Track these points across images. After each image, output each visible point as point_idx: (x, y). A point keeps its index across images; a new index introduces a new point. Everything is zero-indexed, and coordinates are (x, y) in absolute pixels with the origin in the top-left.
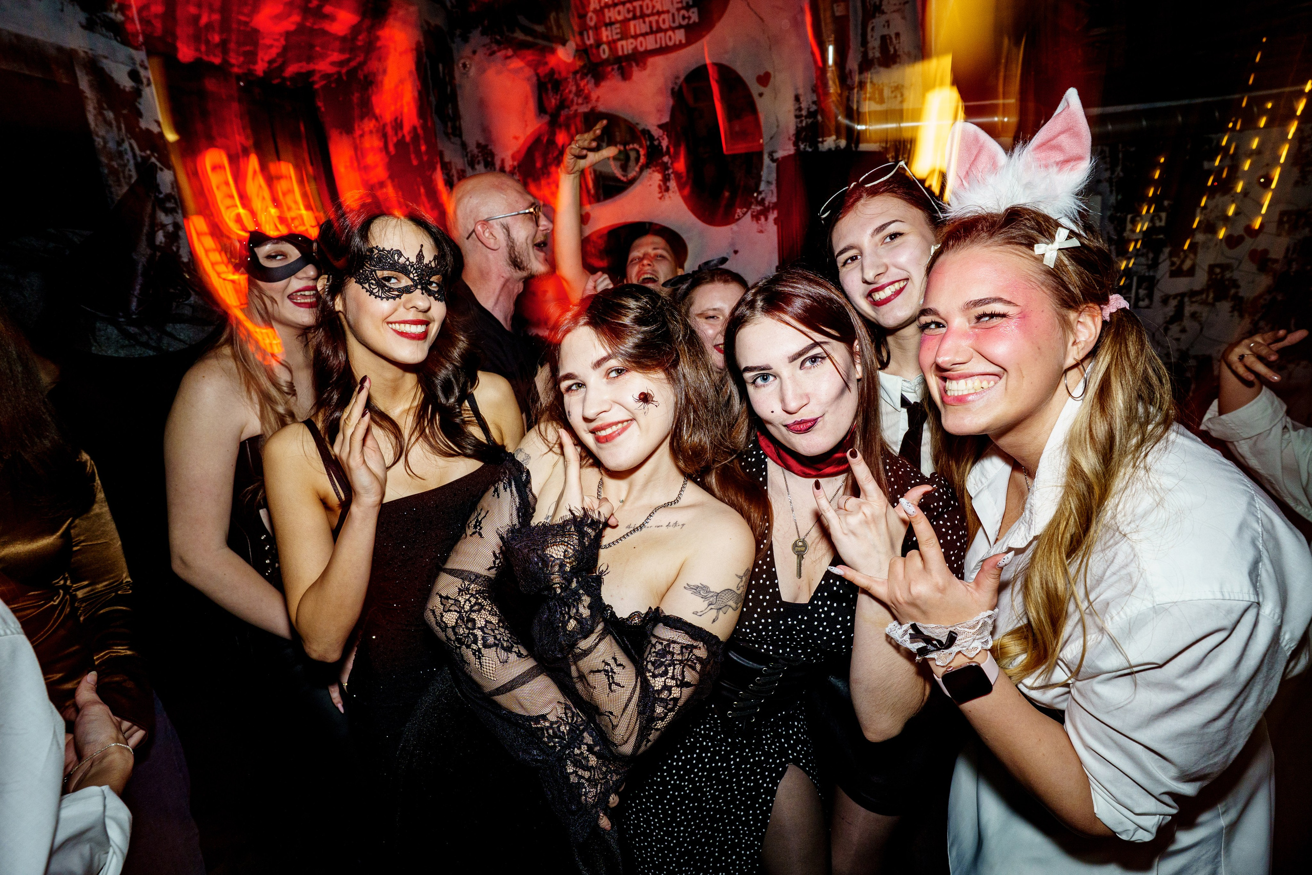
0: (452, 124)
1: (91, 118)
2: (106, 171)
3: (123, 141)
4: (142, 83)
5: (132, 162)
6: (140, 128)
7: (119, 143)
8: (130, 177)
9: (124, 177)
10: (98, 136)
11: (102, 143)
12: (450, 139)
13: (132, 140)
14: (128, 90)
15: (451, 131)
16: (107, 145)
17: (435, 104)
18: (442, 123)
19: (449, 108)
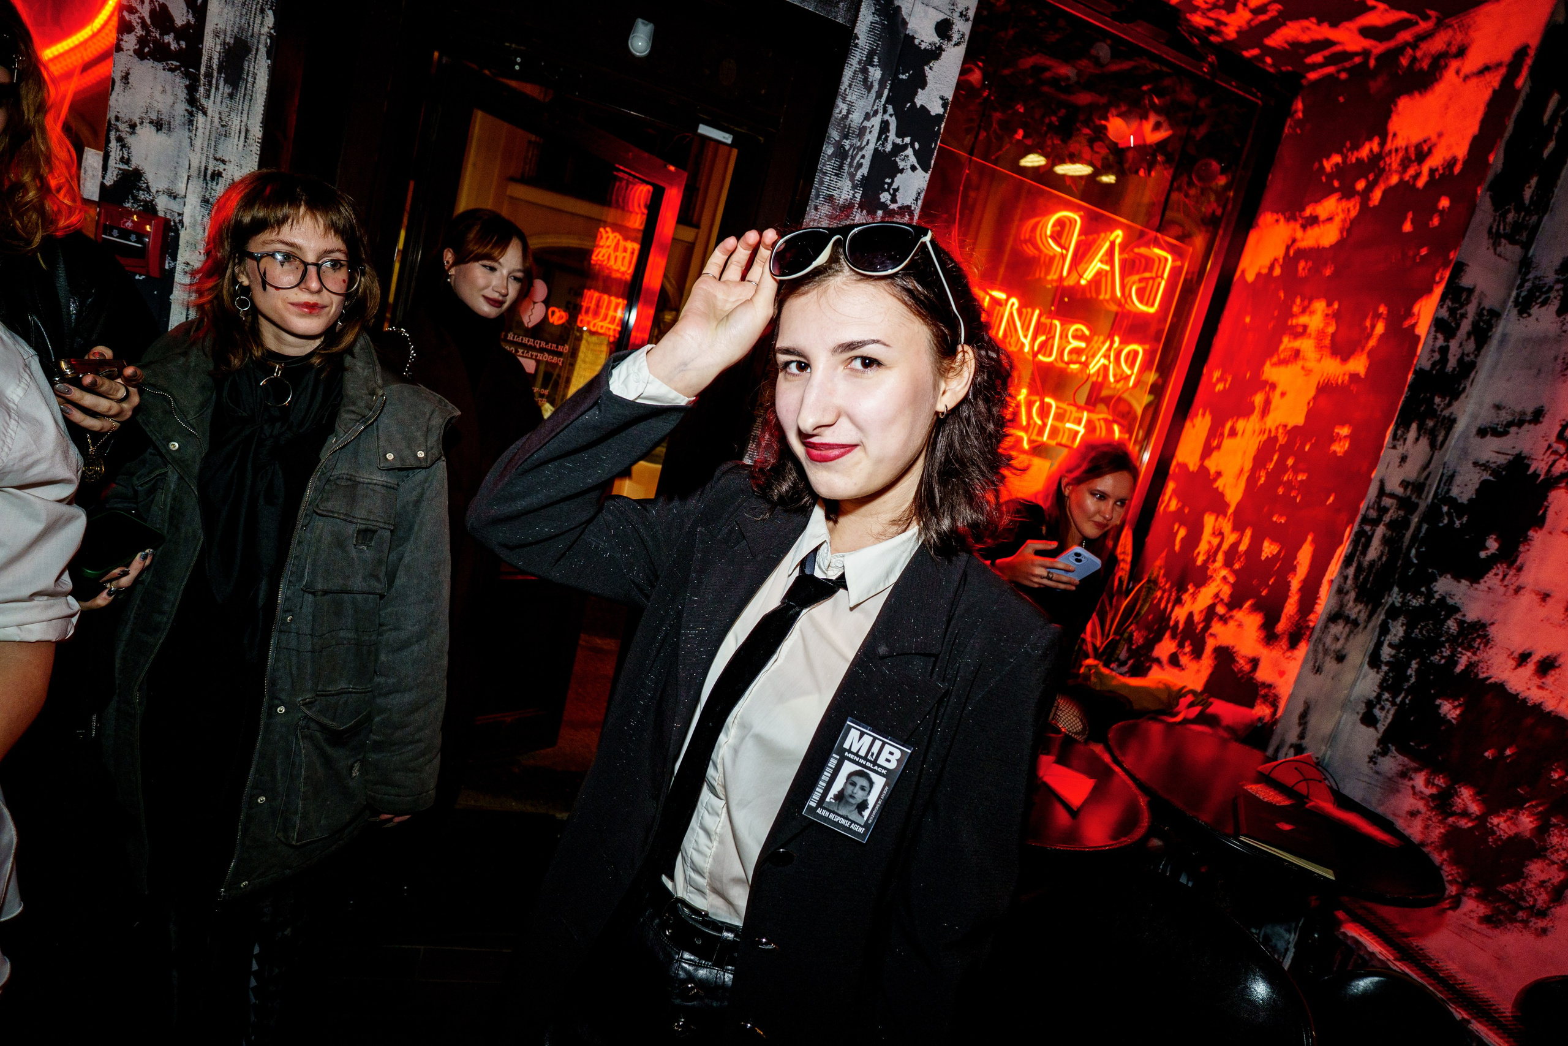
0: (1518, 218)
1: (848, 73)
2: (830, 151)
3: (876, 113)
4: (950, 39)
5: (872, 146)
6: (914, 104)
7: (867, 117)
8: (860, 165)
9: (851, 165)
10: (844, 101)
11: (844, 112)
12: (1499, 245)
13: (891, 115)
14: (923, 46)
15: (1508, 230)
16: (850, 116)
17: (1499, 170)
18: (1495, 210)
19: (1530, 187)
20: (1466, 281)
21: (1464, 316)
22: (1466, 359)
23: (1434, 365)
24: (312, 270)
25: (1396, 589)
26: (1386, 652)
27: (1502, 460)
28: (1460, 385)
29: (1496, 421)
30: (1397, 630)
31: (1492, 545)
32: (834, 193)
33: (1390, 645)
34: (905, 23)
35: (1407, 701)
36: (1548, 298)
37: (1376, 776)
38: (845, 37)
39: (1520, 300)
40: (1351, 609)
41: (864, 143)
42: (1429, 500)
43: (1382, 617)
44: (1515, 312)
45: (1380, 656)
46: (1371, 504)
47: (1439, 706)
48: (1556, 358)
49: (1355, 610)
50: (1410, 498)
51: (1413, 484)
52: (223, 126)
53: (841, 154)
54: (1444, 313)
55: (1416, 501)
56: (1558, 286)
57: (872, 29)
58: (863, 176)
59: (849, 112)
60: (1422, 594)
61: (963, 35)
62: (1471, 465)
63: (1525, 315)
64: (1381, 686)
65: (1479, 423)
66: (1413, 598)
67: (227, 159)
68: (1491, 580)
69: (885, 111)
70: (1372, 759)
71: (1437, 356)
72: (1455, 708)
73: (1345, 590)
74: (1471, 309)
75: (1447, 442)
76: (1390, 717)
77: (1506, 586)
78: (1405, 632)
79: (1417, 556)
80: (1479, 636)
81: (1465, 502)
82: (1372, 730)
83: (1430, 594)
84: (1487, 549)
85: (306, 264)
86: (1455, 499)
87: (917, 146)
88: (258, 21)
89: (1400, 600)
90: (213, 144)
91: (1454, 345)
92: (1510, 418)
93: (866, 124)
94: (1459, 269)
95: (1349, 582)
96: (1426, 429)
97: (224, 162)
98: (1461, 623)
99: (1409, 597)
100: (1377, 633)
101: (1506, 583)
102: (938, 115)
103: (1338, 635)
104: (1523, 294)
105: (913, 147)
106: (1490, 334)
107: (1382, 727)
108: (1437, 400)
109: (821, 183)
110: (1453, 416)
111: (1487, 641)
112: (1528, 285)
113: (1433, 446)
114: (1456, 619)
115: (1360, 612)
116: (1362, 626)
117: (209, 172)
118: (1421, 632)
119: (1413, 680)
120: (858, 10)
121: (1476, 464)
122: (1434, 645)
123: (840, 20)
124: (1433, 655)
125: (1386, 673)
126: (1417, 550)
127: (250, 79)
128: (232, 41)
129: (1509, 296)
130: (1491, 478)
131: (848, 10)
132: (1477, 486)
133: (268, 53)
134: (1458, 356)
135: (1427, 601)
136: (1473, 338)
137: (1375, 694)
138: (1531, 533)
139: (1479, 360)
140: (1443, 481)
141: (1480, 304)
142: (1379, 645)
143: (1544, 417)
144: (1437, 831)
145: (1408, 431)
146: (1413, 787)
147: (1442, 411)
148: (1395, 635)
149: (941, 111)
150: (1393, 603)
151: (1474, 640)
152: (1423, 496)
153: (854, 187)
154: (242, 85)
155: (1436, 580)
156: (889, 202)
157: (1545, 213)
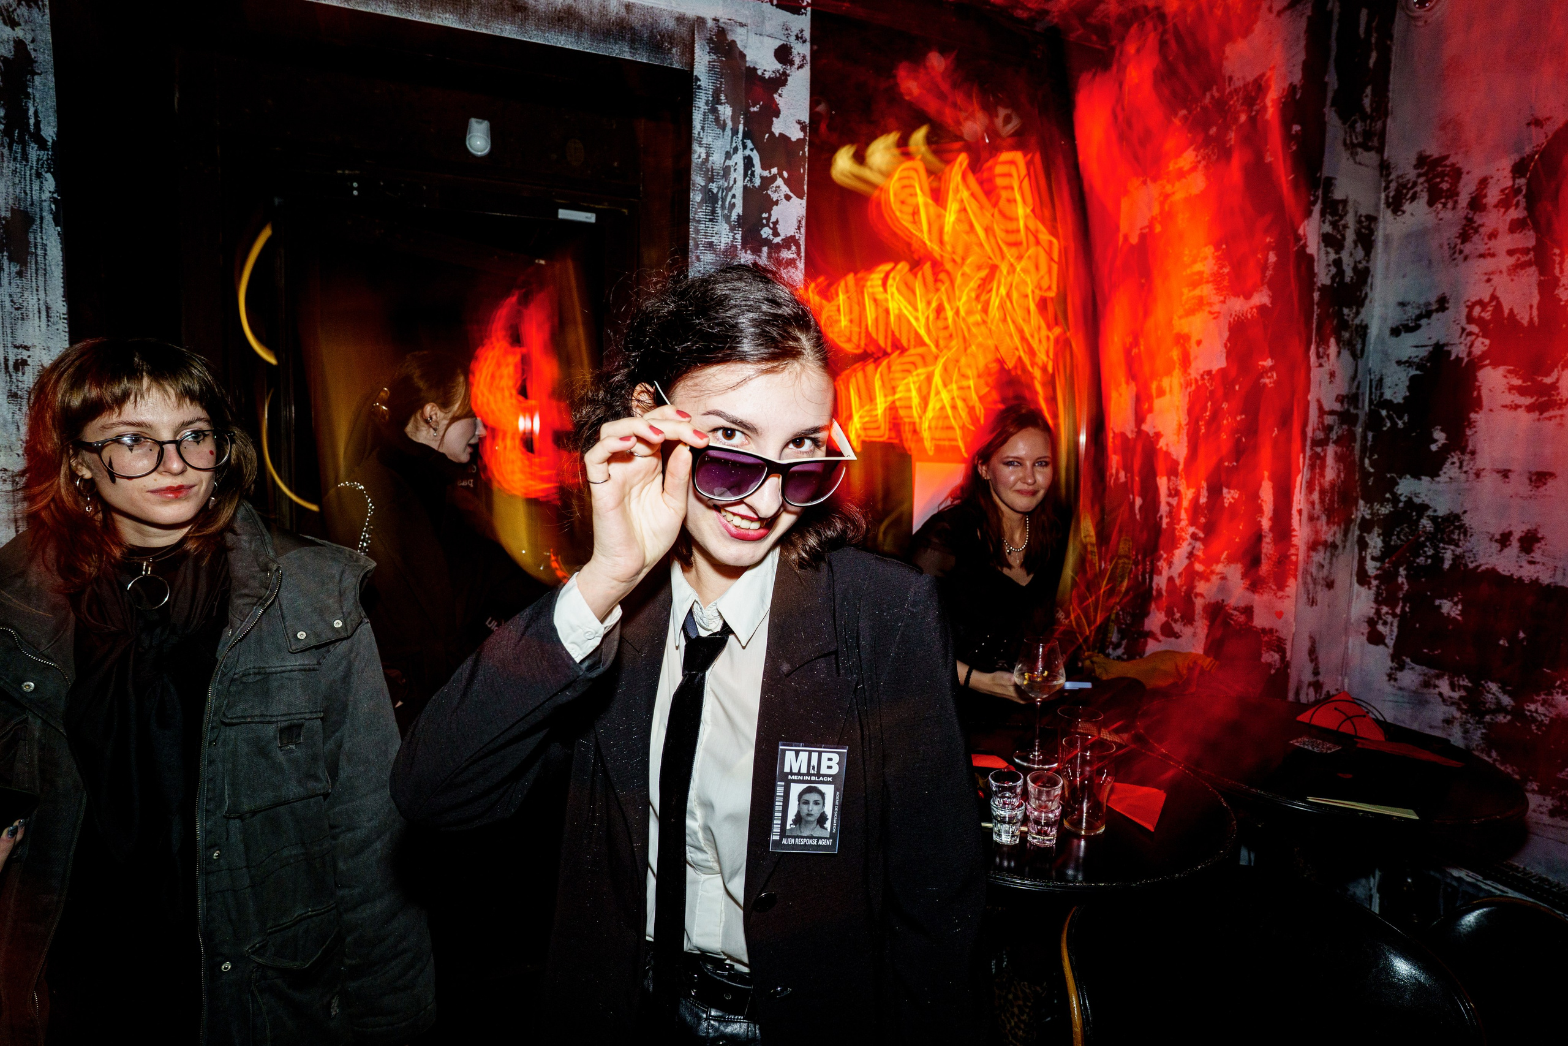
0: (1366, 126)
1: (697, 117)
2: (698, 198)
3: (736, 150)
4: (792, 63)
5: (740, 184)
6: (772, 134)
7: (728, 156)
8: (733, 206)
9: (723, 207)
10: (700, 144)
11: (703, 156)
12: (1357, 154)
13: (752, 150)
14: (767, 76)
15: (1360, 139)
16: (710, 158)
17: (1336, 87)
18: (1344, 123)
19: (1367, 96)
20: (1338, 195)
21: (1345, 227)
22: (1360, 266)
23: (1333, 278)
24: (171, 449)
25: (1361, 502)
26: (1371, 567)
27: (1423, 353)
28: (1361, 292)
29: (1405, 317)
30: (1375, 542)
31: (1440, 436)
32: (713, 239)
33: (1373, 558)
34: (743, 56)
35: (1407, 609)
36: (1415, 193)
37: (1400, 693)
38: (686, 81)
39: (1390, 200)
40: (1326, 533)
41: (732, 182)
42: (1367, 408)
43: (1357, 533)
44: (1389, 212)
45: (1366, 572)
46: (1315, 425)
47: (1440, 607)
48: (1441, 246)
49: (1329, 533)
50: (1348, 410)
51: (1347, 396)
52: (17, 309)
53: (711, 198)
54: (1327, 228)
55: (1355, 412)
56: (1421, 180)
57: (711, 68)
58: (739, 215)
59: (708, 155)
60: (1388, 500)
61: (804, 57)
62: (1395, 365)
63: (1400, 213)
64: (1376, 601)
65: (1391, 323)
66: (1381, 506)
67: (29, 344)
68: (1449, 470)
69: (745, 147)
70: (1391, 677)
71: (1333, 270)
72: (1456, 604)
73: (1316, 516)
74: (1350, 219)
75: (1366, 348)
76: (1395, 629)
77: (1466, 472)
78: (1383, 541)
79: (1372, 466)
80: (1457, 528)
81: (1401, 401)
82: (1381, 647)
83: (1396, 499)
84: (1435, 441)
85: (161, 444)
86: (1391, 401)
87: (785, 174)
88: (36, 187)
89: (1369, 512)
90: (9, 331)
91: (1345, 255)
92: (1417, 312)
93: (728, 163)
94: (1329, 183)
95: (1317, 506)
96: (1344, 341)
97: (27, 348)
98: (1434, 519)
99: (1376, 506)
100: (1356, 550)
101: (1465, 469)
102: (799, 140)
103: (1322, 561)
104: (1391, 194)
105: (782, 176)
106: (1373, 238)
107: (1390, 642)
108: (1346, 311)
109: (697, 232)
110: (1364, 323)
111: (1464, 530)
112: (1393, 185)
113: (1354, 356)
114: (1428, 516)
115: (1335, 533)
116: (1341, 547)
117: (11, 363)
118: (1399, 538)
119: (1406, 587)
120: (692, 53)
121: (1399, 363)
122: (1416, 548)
123: (676, 66)
124: (1418, 557)
125: (1378, 587)
126: (1370, 458)
127: (40, 252)
128: (9, 214)
129: (1379, 198)
130: (1418, 372)
131: (683, 54)
132: (1407, 383)
133: (54, 219)
134: (1352, 265)
135: (1395, 505)
136: (1359, 245)
137: (1373, 611)
138: (1473, 416)
139: (1371, 265)
140: (1374, 386)
141: (1356, 212)
142: (1362, 561)
143: (1448, 302)
144: (1479, 733)
145: (1329, 347)
146: (1440, 694)
147: (1353, 321)
148: (1375, 547)
149: (801, 135)
150: (1363, 517)
151: (1453, 532)
152: (1360, 406)
153: (732, 229)
154: (31, 259)
155: (1397, 484)
156: (771, 237)
157: (1386, 116)
